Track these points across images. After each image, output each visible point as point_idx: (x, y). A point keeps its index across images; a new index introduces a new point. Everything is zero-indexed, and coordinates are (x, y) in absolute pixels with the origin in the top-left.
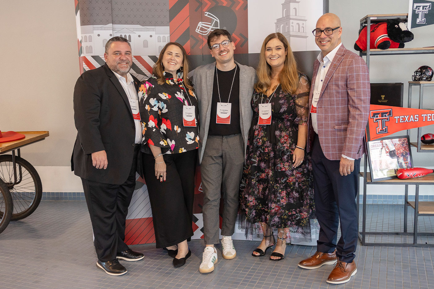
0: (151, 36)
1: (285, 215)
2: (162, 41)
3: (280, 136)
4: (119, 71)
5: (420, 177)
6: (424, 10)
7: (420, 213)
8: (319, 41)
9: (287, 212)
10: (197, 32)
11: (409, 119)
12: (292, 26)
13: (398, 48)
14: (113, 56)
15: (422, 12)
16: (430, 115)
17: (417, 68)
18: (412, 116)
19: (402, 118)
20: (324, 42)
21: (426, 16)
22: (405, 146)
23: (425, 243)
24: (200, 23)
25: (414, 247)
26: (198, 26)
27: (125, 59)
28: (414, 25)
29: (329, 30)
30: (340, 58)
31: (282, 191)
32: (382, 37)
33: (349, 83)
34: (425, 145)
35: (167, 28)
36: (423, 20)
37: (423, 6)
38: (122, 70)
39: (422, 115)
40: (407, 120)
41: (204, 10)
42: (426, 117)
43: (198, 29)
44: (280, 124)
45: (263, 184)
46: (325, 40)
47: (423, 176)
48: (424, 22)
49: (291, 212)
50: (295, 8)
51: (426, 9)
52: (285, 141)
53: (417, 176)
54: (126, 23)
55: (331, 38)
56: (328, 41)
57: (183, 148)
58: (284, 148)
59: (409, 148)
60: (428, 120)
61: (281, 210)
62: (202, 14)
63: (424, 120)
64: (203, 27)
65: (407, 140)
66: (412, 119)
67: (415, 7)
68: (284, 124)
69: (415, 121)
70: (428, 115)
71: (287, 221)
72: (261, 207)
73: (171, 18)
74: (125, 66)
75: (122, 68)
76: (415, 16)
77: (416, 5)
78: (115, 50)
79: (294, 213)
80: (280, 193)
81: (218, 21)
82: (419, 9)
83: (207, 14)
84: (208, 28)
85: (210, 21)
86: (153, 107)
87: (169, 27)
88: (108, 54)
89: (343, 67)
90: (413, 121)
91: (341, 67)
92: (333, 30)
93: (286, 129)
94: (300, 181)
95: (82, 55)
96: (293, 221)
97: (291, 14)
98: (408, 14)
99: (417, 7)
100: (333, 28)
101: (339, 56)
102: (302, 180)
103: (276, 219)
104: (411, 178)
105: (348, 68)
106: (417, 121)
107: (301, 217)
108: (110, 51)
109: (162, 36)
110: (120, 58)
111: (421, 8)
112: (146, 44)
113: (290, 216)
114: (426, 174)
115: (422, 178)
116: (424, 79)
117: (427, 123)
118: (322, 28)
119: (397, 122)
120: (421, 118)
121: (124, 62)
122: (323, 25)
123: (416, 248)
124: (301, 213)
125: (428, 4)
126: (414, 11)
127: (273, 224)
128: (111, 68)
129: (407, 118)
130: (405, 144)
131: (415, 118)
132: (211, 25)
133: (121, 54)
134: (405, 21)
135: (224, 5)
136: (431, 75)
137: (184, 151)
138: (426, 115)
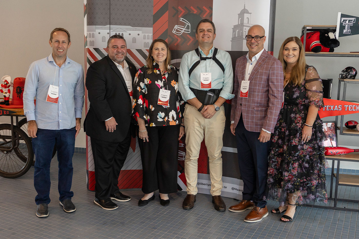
0: (139, 35)
1: (297, 182)
2: (146, 38)
3: (295, 118)
4: (116, 60)
5: (343, 155)
6: (350, 23)
7: (340, 183)
8: (250, 45)
9: (299, 179)
10: (173, 32)
11: (334, 108)
12: (245, 31)
13: (329, 52)
14: (112, 49)
15: (348, 24)
16: (351, 106)
17: (344, 68)
18: (336, 106)
19: (328, 107)
20: (253, 46)
21: (351, 28)
22: (332, 129)
23: (344, 208)
24: (176, 26)
25: (334, 210)
26: (174, 29)
27: (120, 51)
28: (341, 34)
29: (258, 37)
30: (264, 59)
31: (294, 162)
32: (316, 43)
33: (270, 78)
34: (348, 129)
35: (151, 29)
36: (349, 31)
37: (349, 20)
38: (119, 60)
39: (345, 106)
40: (332, 109)
41: (179, 16)
42: (348, 108)
43: (174, 30)
44: (295, 108)
45: (281, 157)
46: (254, 44)
47: (345, 154)
48: (349, 33)
49: (303, 179)
50: (248, 18)
51: (351, 22)
52: (298, 122)
53: (340, 154)
54: (120, 24)
55: (258, 43)
56: (256, 45)
57: (154, 123)
58: (297, 127)
59: (335, 131)
60: (349, 110)
61: (294, 178)
62: (178, 19)
63: (346, 110)
64: (178, 29)
65: (334, 124)
66: (336, 108)
67: (342, 21)
68: (298, 108)
69: (339, 110)
70: (350, 106)
71: (299, 187)
72: (280, 176)
73: (155, 21)
74: (121, 56)
75: (118, 58)
76: (342, 27)
77: (343, 19)
78: (114, 45)
79: (305, 180)
80: (293, 164)
81: (190, 25)
82: (345, 22)
83: (181, 19)
84: (182, 30)
85: (184, 24)
86: (142, 89)
87: (152, 28)
88: (109, 47)
89: (267, 66)
90: (337, 110)
91: (265, 66)
92: (261, 38)
93: (300, 112)
94: (311, 155)
95: (87, 47)
96: (305, 187)
97: (245, 22)
98: (336, 26)
99: (344, 20)
100: (261, 36)
101: (264, 57)
102: (313, 154)
103: (290, 186)
104: (334, 155)
105: (271, 67)
106: (341, 110)
107: (312, 185)
108: (110, 45)
109: (146, 34)
110: (117, 51)
111: (347, 22)
112: (134, 40)
113: (301, 183)
114: (348, 152)
115: (344, 156)
116: (348, 77)
117: (348, 112)
118: (253, 35)
119: (324, 110)
120: (343, 108)
121: (120, 54)
122: (254, 34)
123: (336, 210)
124: (311, 181)
125: (353, 19)
126: (341, 24)
127: (286, 189)
128: (111, 58)
129: (332, 107)
130: (332, 128)
131: (339, 108)
132: (184, 28)
133: (118, 48)
134: (334, 31)
135: (195, 13)
136: (354, 74)
137: (154, 125)
138: (348, 106)
